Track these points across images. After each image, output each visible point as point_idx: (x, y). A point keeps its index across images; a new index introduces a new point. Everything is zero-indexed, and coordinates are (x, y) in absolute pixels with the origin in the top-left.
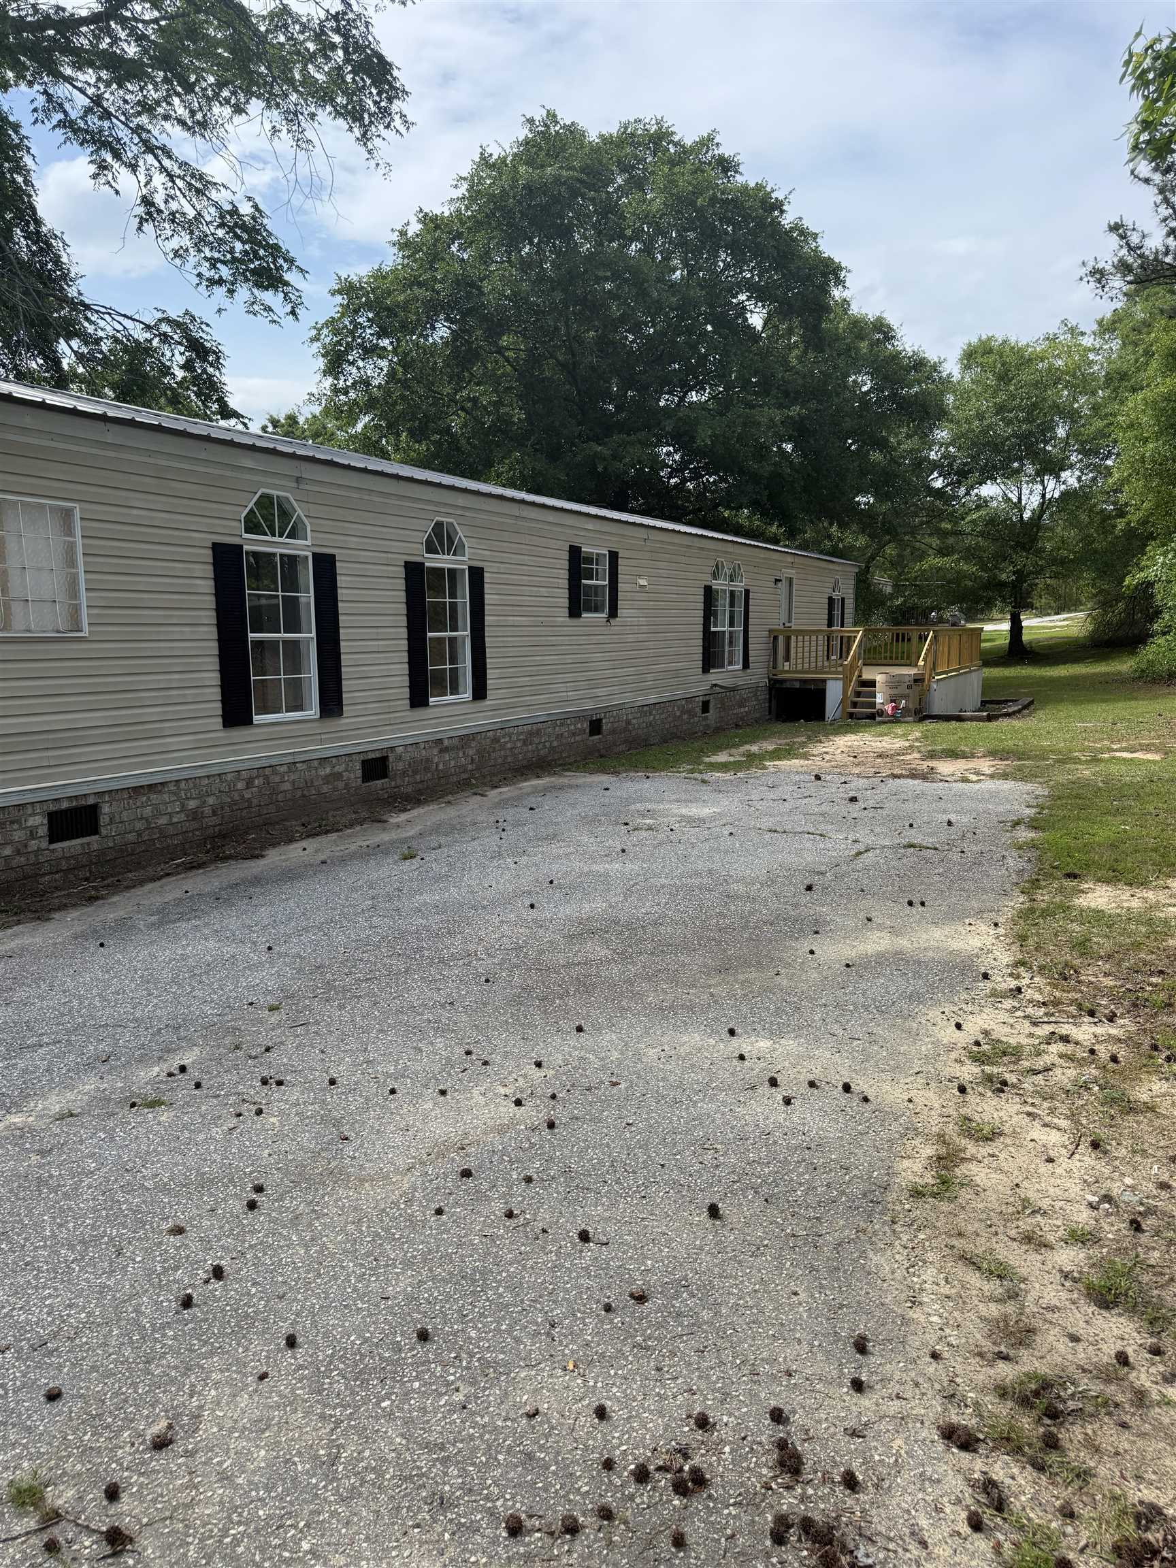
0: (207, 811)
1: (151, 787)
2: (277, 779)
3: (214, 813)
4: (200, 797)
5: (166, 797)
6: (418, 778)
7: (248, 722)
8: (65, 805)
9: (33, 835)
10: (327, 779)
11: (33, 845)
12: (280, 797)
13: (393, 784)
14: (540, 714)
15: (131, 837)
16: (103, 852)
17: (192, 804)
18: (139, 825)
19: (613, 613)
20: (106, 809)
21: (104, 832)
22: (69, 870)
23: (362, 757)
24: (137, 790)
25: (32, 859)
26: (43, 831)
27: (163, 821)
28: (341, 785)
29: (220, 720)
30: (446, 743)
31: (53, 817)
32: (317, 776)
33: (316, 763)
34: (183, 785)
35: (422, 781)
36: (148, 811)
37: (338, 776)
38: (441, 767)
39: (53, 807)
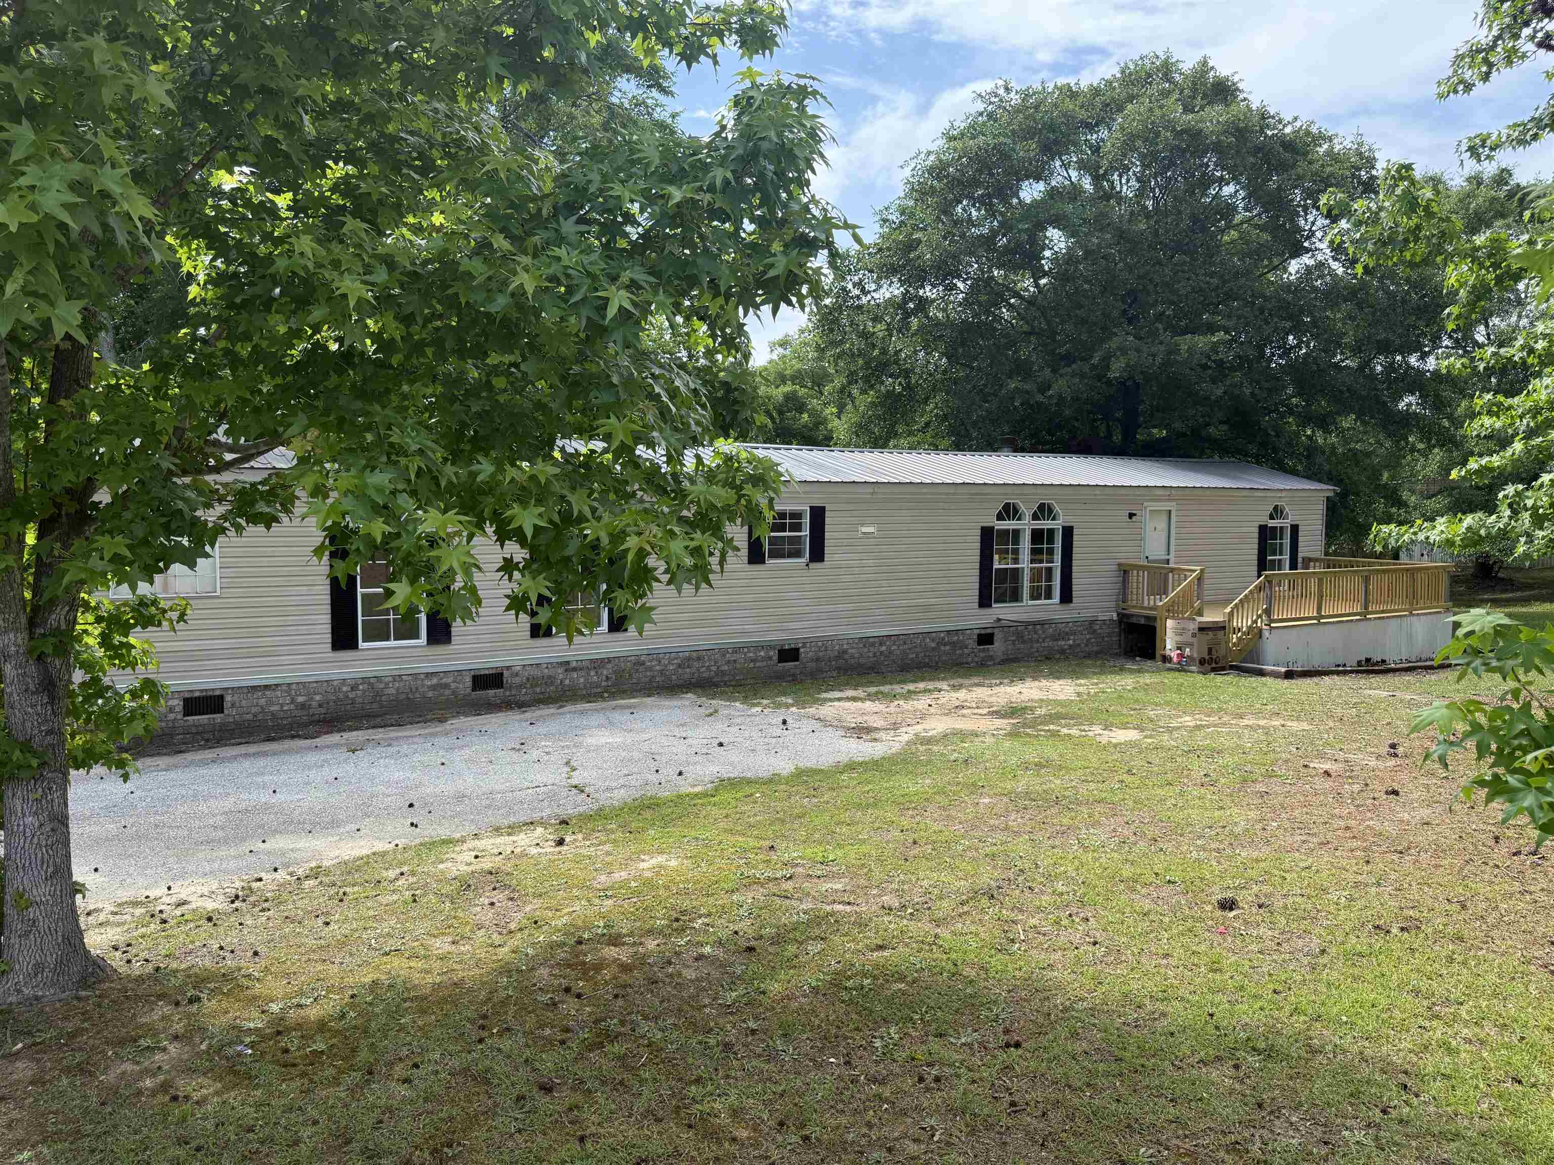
0: (314, 704)
1: (266, 687)
2: (382, 686)
3: (320, 706)
4: (308, 694)
5: (279, 693)
6: (538, 690)
7: (354, 646)
8: (197, 694)
9: (171, 710)
10: (433, 688)
11: (171, 716)
12: (383, 698)
13: (508, 693)
14: (704, 644)
15: (249, 717)
16: (222, 724)
17: (300, 699)
18: (254, 710)
19: (817, 554)
20: (228, 698)
21: (226, 712)
22: (197, 733)
23: (472, 673)
24: (254, 688)
25: (170, 724)
26: (180, 709)
27: (275, 708)
28: (447, 692)
29: (330, 645)
30: (574, 664)
31: (186, 700)
32: (423, 686)
33: (422, 676)
34: (294, 686)
35: (542, 693)
36: (262, 702)
37: (446, 686)
38: (567, 682)
39: (187, 695)
